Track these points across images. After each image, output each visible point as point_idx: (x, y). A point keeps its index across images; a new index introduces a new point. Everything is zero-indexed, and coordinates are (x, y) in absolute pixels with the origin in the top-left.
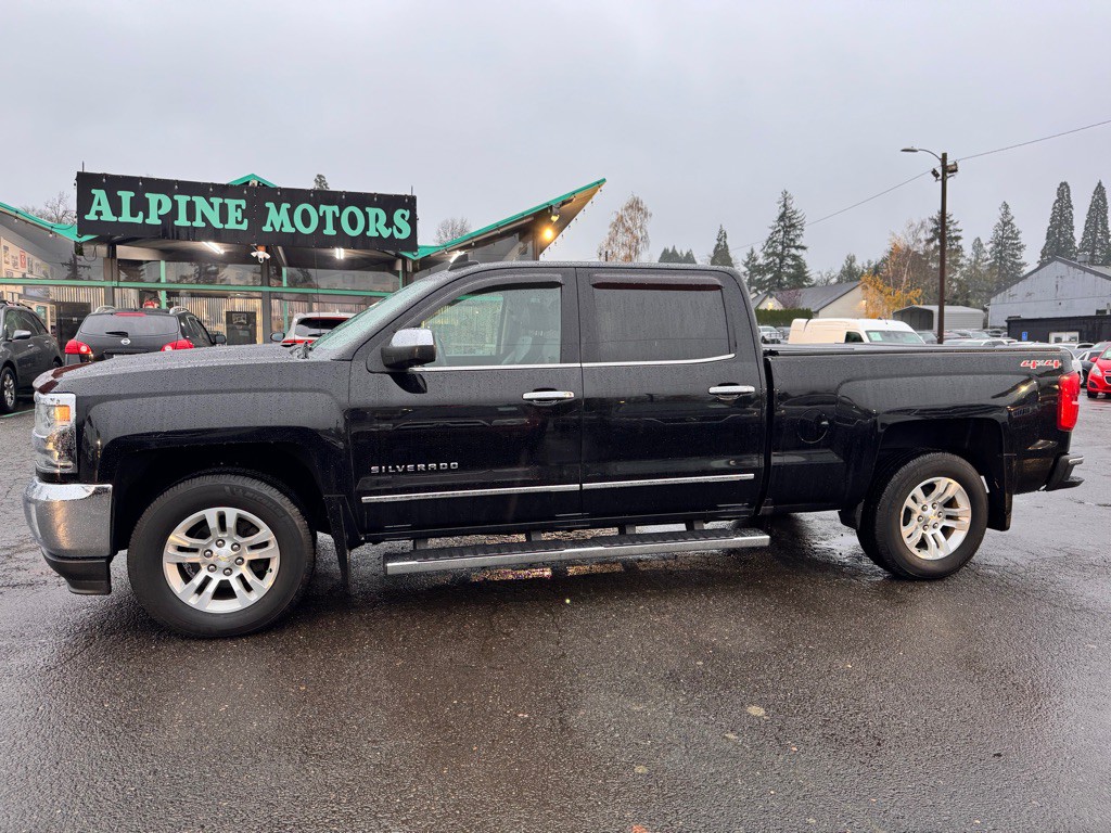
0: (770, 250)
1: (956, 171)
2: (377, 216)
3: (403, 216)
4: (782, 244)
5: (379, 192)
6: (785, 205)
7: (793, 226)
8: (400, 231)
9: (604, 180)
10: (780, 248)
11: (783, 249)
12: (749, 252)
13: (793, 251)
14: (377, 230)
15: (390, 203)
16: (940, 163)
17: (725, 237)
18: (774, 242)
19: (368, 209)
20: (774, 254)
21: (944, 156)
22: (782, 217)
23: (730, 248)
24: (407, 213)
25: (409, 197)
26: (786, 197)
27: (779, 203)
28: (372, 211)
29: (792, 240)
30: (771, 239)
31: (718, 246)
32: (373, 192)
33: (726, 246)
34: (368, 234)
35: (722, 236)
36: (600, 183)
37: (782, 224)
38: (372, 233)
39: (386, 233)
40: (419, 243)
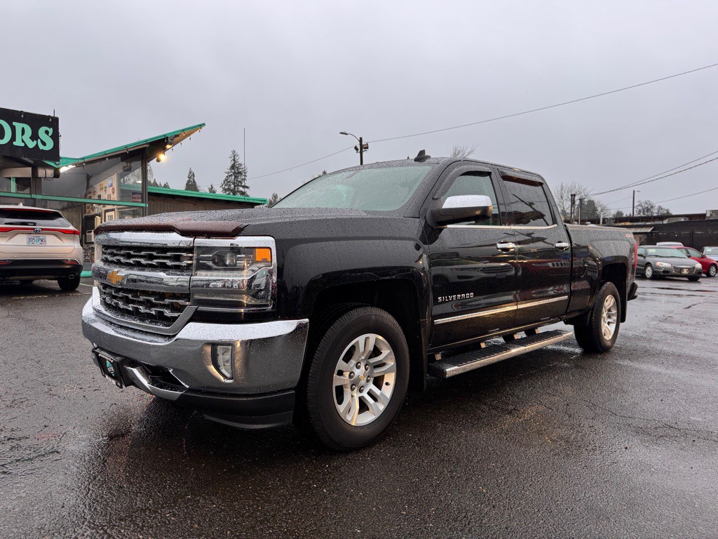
0: (227, 187)
1: (367, 148)
2: (23, 129)
3: (47, 132)
4: (234, 183)
5: (25, 110)
6: (234, 160)
7: (240, 173)
8: (44, 144)
9: (204, 124)
10: (233, 186)
11: (235, 187)
12: (210, 187)
13: (241, 189)
14: (23, 141)
15: (36, 121)
16: (359, 143)
17: (194, 176)
18: (229, 182)
19: (14, 123)
20: (229, 189)
21: (361, 139)
22: (233, 167)
23: (197, 183)
24: (51, 131)
25: (53, 118)
26: (234, 156)
27: (231, 157)
28: (19, 126)
29: (239, 182)
30: (226, 180)
31: (189, 181)
32: (20, 110)
33: (194, 182)
34: (15, 143)
35: (191, 175)
36: (201, 126)
37: (233, 171)
38: (18, 143)
39: (31, 144)
40: (61, 155)
